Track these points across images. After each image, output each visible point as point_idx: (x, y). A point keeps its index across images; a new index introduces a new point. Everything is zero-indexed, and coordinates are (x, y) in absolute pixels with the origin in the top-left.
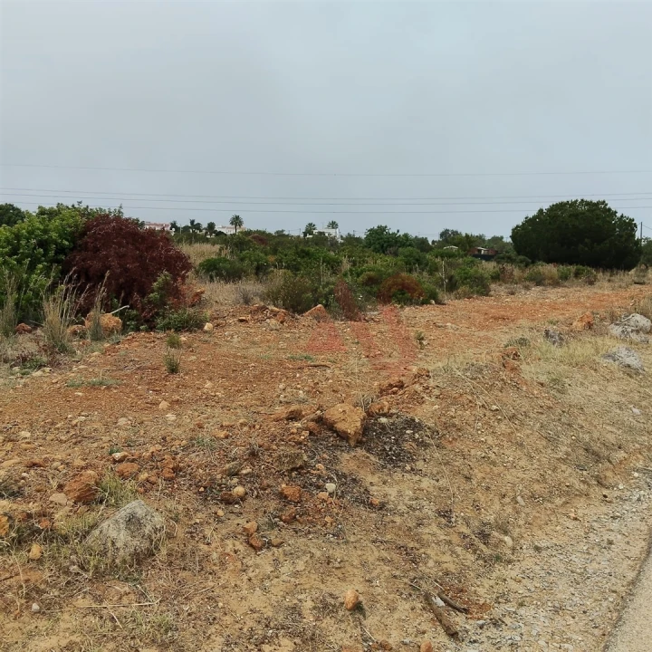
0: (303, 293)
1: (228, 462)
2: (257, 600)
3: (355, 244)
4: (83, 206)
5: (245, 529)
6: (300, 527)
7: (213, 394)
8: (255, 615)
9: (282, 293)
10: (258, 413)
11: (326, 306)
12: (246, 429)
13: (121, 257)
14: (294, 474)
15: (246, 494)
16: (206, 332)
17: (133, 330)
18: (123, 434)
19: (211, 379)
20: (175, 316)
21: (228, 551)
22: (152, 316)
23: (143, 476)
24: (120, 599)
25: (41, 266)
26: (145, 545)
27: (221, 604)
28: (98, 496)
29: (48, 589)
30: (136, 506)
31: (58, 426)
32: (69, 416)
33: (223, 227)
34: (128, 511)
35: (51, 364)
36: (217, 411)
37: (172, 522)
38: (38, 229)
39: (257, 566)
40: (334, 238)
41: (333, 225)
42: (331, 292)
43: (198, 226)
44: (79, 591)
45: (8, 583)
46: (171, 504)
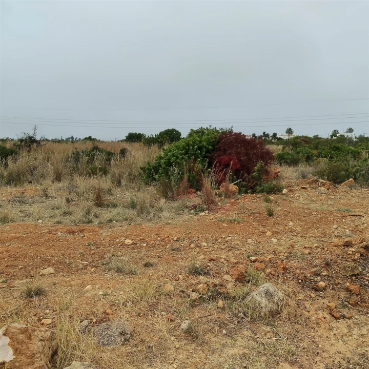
0: (340, 172)
1: (313, 268)
2: (340, 346)
3: (366, 141)
4: (212, 127)
5: (328, 306)
6: (361, 309)
7: (295, 229)
8: (341, 355)
9: (327, 172)
10: (323, 241)
11: (354, 179)
12: (319, 250)
13: (238, 153)
14: (354, 278)
15: (326, 286)
16: (284, 194)
17: (244, 193)
18: (252, 248)
19: (292, 221)
20: (267, 185)
21: (320, 317)
22: (254, 186)
23: (268, 270)
24: (266, 334)
25: (199, 159)
26: (275, 307)
27: (320, 346)
28: (247, 278)
29: (229, 324)
30: (268, 286)
31: (219, 241)
32: (224, 236)
33: (281, 135)
34: (265, 288)
35: (208, 209)
36: (299, 239)
37: (287, 297)
38: (198, 141)
39: (338, 328)
40: (351, 138)
41: (350, 130)
42: (357, 171)
43: (267, 135)
44: (244, 327)
45: (210, 317)
46: (285, 287)
